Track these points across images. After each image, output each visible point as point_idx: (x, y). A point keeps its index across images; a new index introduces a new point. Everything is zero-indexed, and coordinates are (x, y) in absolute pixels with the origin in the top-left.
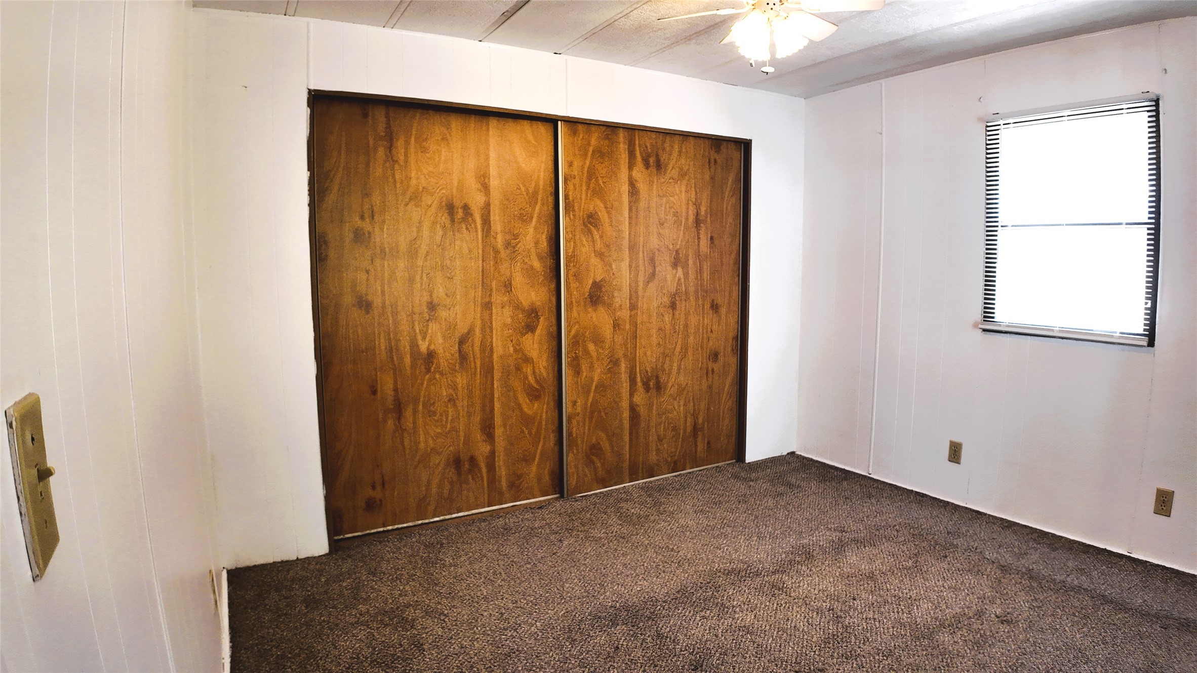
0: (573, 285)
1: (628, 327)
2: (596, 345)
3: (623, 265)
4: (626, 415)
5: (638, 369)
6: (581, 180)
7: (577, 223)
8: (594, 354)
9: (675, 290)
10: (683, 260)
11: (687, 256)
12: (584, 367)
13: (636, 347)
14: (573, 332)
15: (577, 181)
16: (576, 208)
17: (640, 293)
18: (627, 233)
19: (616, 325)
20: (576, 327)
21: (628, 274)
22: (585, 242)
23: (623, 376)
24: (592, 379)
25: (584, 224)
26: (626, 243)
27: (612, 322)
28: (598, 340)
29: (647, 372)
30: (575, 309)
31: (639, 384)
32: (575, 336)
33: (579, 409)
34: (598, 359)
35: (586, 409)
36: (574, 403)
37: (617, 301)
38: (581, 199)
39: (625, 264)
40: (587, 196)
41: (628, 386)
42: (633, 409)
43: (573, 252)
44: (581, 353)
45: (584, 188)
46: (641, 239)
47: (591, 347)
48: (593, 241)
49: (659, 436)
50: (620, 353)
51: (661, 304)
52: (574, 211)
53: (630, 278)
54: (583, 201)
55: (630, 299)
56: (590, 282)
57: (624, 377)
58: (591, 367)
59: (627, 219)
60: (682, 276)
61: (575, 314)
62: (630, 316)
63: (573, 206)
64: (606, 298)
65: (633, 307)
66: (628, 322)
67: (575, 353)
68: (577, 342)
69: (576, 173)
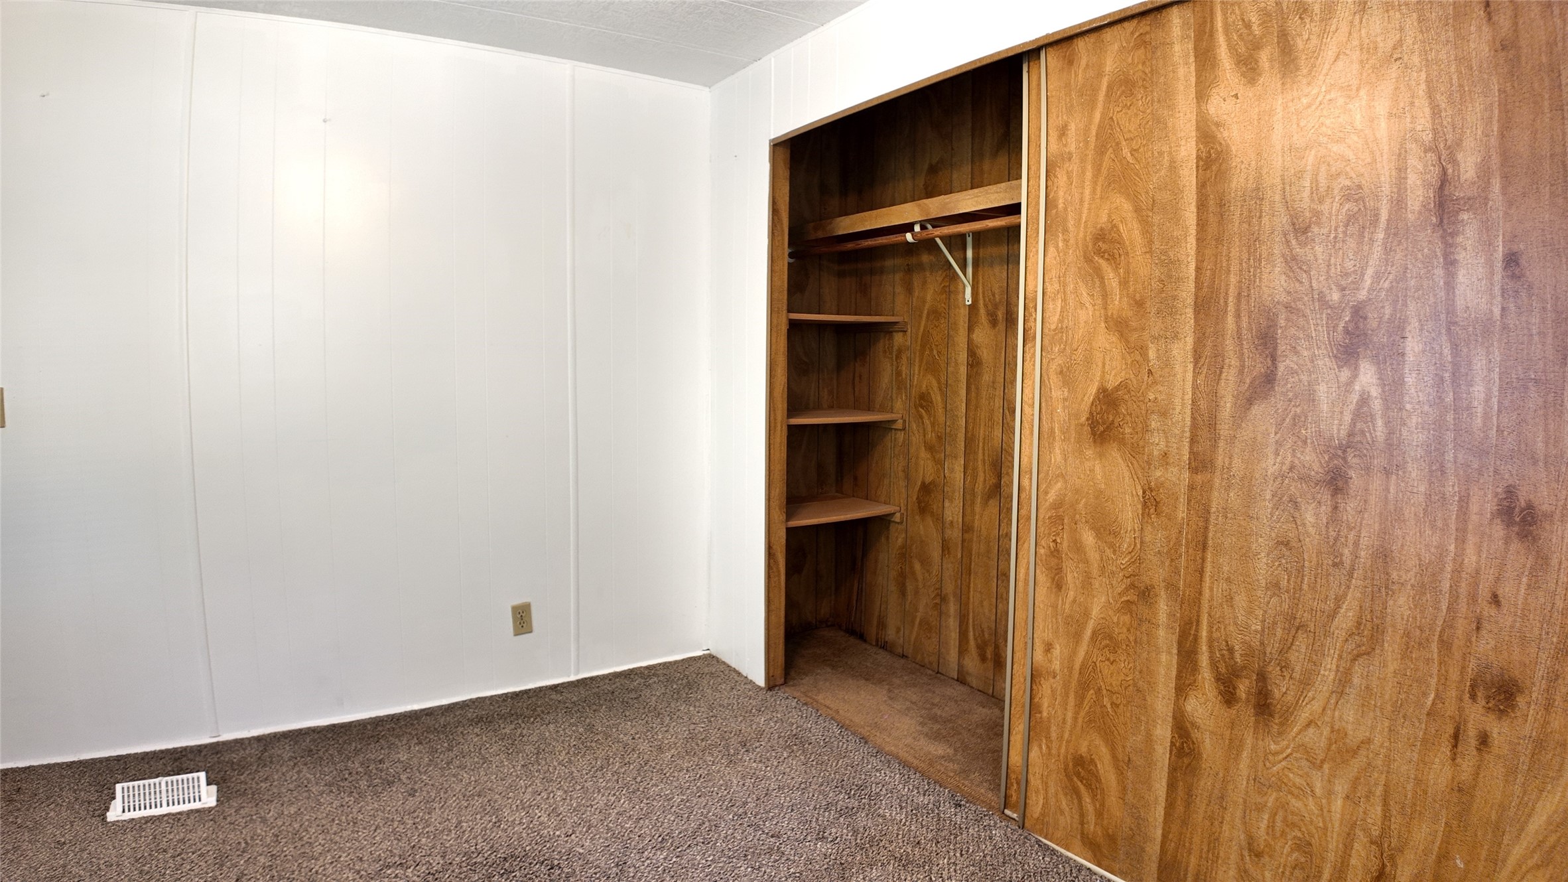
0: (1057, 393)
1: (1181, 513)
2: (1099, 535)
3: (1175, 352)
4: (1163, 733)
5: (1204, 633)
6: (1083, 160)
7: (1071, 257)
8: (1093, 556)
9: (1343, 433)
10: (1381, 338)
11: (1398, 328)
12: (1072, 577)
13: (1201, 572)
14: (1052, 497)
15: (1074, 167)
16: (1071, 223)
17: (1224, 429)
18: (1193, 266)
19: (1151, 502)
20: (1059, 485)
21: (1190, 375)
22: (1086, 298)
23: (1161, 633)
24: (1086, 614)
25: (1088, 260)
26: (1187, 293)
27: (1140, 493)
28: (1106, 529)
29: (1231, 650)
30: (1057, 445)
31: (1206, 674)
32: (1058, 505)
33: (1056, 665)
34: (1103, 569)
35: (1071, 669)
36: (1048, 648)
37: (1157, 443)
38: (1082, 201)
39: (1182, 350)
40: (1094, 191)
41: (1175, 662)
42: (1182, 729)
43: (1061, 321)
44: (1065, 544)
45: (1089, 175)
46: (1233, 279)
47: (1088, 538)
48: (1105, 296)
49: (1251, 840)
50: (1157, 574)
51: (1292, 468)
52: (1065, 231)
53: (1195, 387)
54: (1086, 205)
55: (1193, 441)
56: (1093, 390)
57: (1165, 638)
58: (1087, 583)
59: (1193, 230)
60: (1375, 392)
61: (1057, 456)
62: (1191, 487)
63: (1065, 220)
64: (1128, 430)
65: (1200, 463)
66: (1183, 499)
67: (1054, 541)
68: (1060, 518)
69: (1072, 147)
